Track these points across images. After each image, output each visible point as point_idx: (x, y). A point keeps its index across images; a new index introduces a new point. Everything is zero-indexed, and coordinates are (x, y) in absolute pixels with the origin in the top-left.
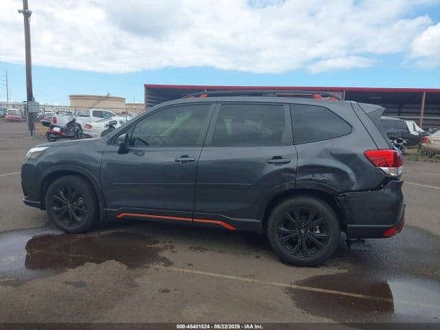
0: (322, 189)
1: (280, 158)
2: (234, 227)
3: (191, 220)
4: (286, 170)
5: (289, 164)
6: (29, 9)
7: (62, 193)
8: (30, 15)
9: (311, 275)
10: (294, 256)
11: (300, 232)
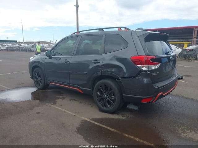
0: (113, 76)
1: (96, 60)
2: (83, 92)
3: (69, 87)
4: (98, 66)
5: (100, 63)
6: (78, 4)
7: (36, 74)
8: (78, 6)
9: (104, 117)
10: (102, 107)
11: (105, 96)
